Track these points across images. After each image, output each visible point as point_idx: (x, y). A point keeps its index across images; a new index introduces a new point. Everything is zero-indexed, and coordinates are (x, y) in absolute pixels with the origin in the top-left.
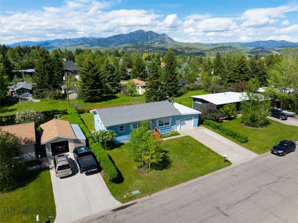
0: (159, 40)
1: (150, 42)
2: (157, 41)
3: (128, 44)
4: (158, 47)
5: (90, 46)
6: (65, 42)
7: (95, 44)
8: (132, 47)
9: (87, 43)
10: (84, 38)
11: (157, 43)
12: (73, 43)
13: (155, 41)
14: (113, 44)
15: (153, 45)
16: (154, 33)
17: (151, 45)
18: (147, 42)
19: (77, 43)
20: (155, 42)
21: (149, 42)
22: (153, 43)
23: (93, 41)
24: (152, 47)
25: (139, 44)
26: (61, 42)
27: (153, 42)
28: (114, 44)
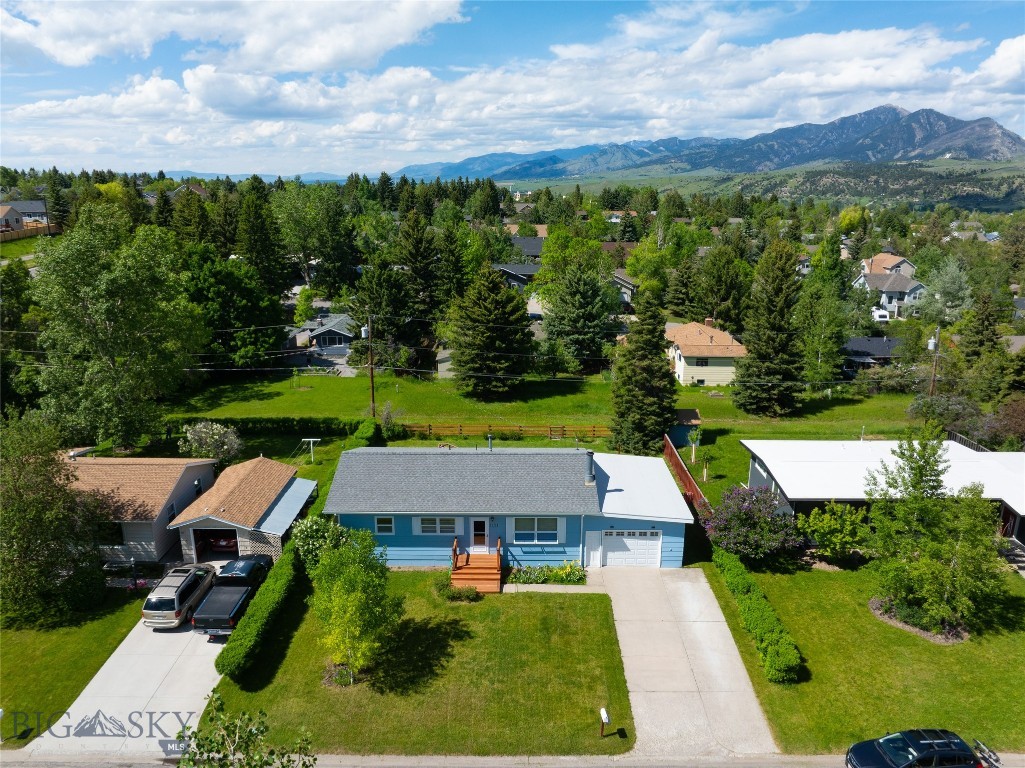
0: (959, 142)
1: (917, 152)
2: (948, 150)
3: (827, 160)
4: (950, 174)
5: (689, 167)
6: (610, 155)
7: (708, 162)
8: (838, 173)
9: (679, 158)
10: (674, 140)
11: (948, 156)
12: (635, 158)
13: (944, 147)
14: (771, 161)
15: (930, 163)
16: (940, 116)
17: (921, 166)
18: (906, 152)
19: (647, 159)
20: (943, 153)
21: (913, 154)
22: (933, 157)
23: (702, 149)
24: (922, 175)
25: (873, 159)
26: (596, 155)
27: (931, 152)
28: (776, 160)
